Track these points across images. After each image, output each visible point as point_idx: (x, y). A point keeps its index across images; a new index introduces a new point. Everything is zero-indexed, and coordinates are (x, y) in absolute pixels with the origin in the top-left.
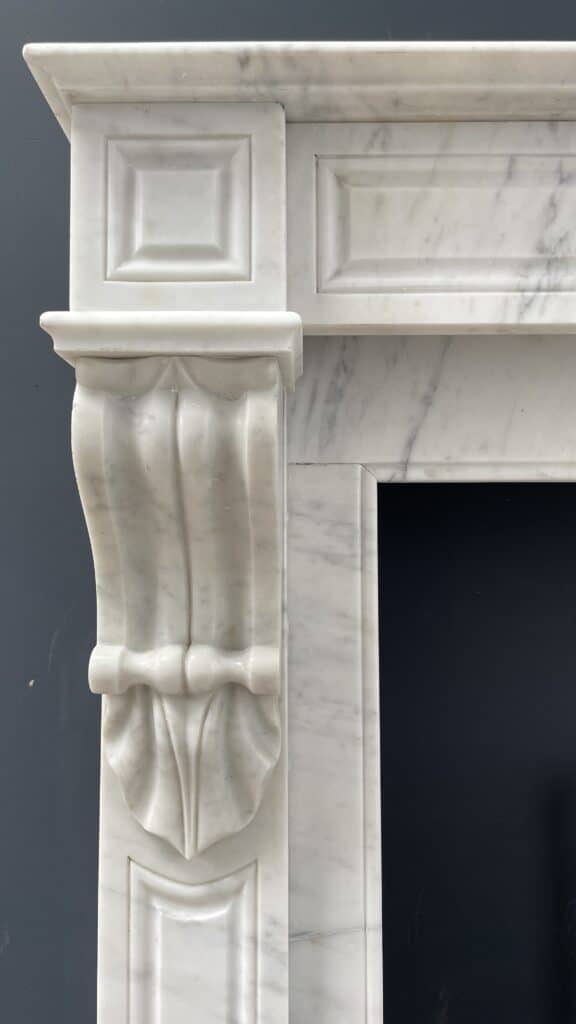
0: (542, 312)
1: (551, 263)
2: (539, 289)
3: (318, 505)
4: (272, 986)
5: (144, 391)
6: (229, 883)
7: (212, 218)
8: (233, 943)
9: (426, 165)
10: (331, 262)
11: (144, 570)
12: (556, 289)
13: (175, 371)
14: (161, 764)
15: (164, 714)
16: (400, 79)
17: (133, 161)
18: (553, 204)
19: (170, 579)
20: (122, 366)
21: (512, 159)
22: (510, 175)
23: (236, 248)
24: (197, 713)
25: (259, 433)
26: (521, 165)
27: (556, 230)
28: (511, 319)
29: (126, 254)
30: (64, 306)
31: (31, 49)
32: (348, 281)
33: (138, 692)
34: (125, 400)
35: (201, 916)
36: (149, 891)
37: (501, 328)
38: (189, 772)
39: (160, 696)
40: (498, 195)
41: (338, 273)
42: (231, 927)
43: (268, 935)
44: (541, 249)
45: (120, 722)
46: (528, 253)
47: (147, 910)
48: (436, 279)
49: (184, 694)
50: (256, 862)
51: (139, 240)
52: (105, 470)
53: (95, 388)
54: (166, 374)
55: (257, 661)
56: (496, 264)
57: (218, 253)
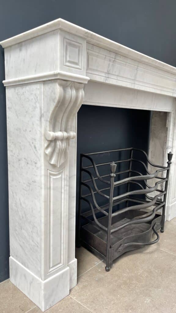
0: (107, 81)
1: (108, 73)
2: (107, 77)
4: (67, 186)
6: (62, 171)
8: (62, 181)
11: (54, 118)
12: (109, 78)
14: (57, 152)
16: (101, 42)
17: (67, 42)
18: (109, 65)
20: (66, 82)
22: (105, 58)
23: (80, 64)
24: (64, 143)
26: (107, 57)
27: (109, 69)
28: (105, 82)
29: (66, 61)
34: (64, 88)
35: (58, 177)
36: (50, 174)
37: (103, 82)
39: (59, 140)
40: (104, 62)
42: (61, 178)
43: (66, 178)
44: (108, 71)
45: (48, 146)
46: (106, 71)
48: (97, 73)
50: (65, 167)
51: (68, 59)
53: (60, 85)
54: (71, 84)
55: (72, 134)
56: (103, 72)
57: (77, 64)
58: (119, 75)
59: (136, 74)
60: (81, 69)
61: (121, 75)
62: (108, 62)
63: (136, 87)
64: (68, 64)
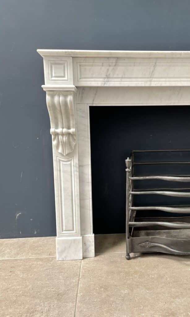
0: (107, 84)
1: (108, 78)
2: (106, 81)
3: (80, 109)
4: (76, 171)
5: (55, 95)
6: (70, 159)
7: (63, 72)
8: (71, 166)
9: (91, 64)
10: (79, 77)
11: (56, 118)
12: (109, 81)
13: (59, 93)
14: (60, 144)
15: (60, 137)
17: (52, 64)
18: (108, 70)
19: (60, 119)
20: (52, 92)
21: (103, 63)
22: (103, 65)
23: (66, 76)
24: (65, 137)
25: (70, 101)
26: (104, 64)
27: (108, 73)
28: (103, 85)
29: (52, 77)
30: (44, 84)
31: (38, 50)
32: (81, 80)
33: (57, 134)
34: (53, 96)
35: (67, 163)
36: (60, 160)
37: (101, 86)
38: (64, 144)
39: (60, 135)
40: (101, 68)
41: (80, 79)
42: (71, 164)
43: (76, 165)
44: (107, 76)
45: (55, 139)
46: (104, 76)
47: (60, 163)
49: (63, 134)
51: (53, 75)
52: (51, 106)
53: (49, 95)
54: (58, 93)
55: (72, 130)
56: (101, 78)
57: (64, 77)
58: (123, 77)
59: (153, 72)
60: (68, 80)
61: (126, 76)
62: (108, 67)
63: (153, 84)
64: (53, 79)
